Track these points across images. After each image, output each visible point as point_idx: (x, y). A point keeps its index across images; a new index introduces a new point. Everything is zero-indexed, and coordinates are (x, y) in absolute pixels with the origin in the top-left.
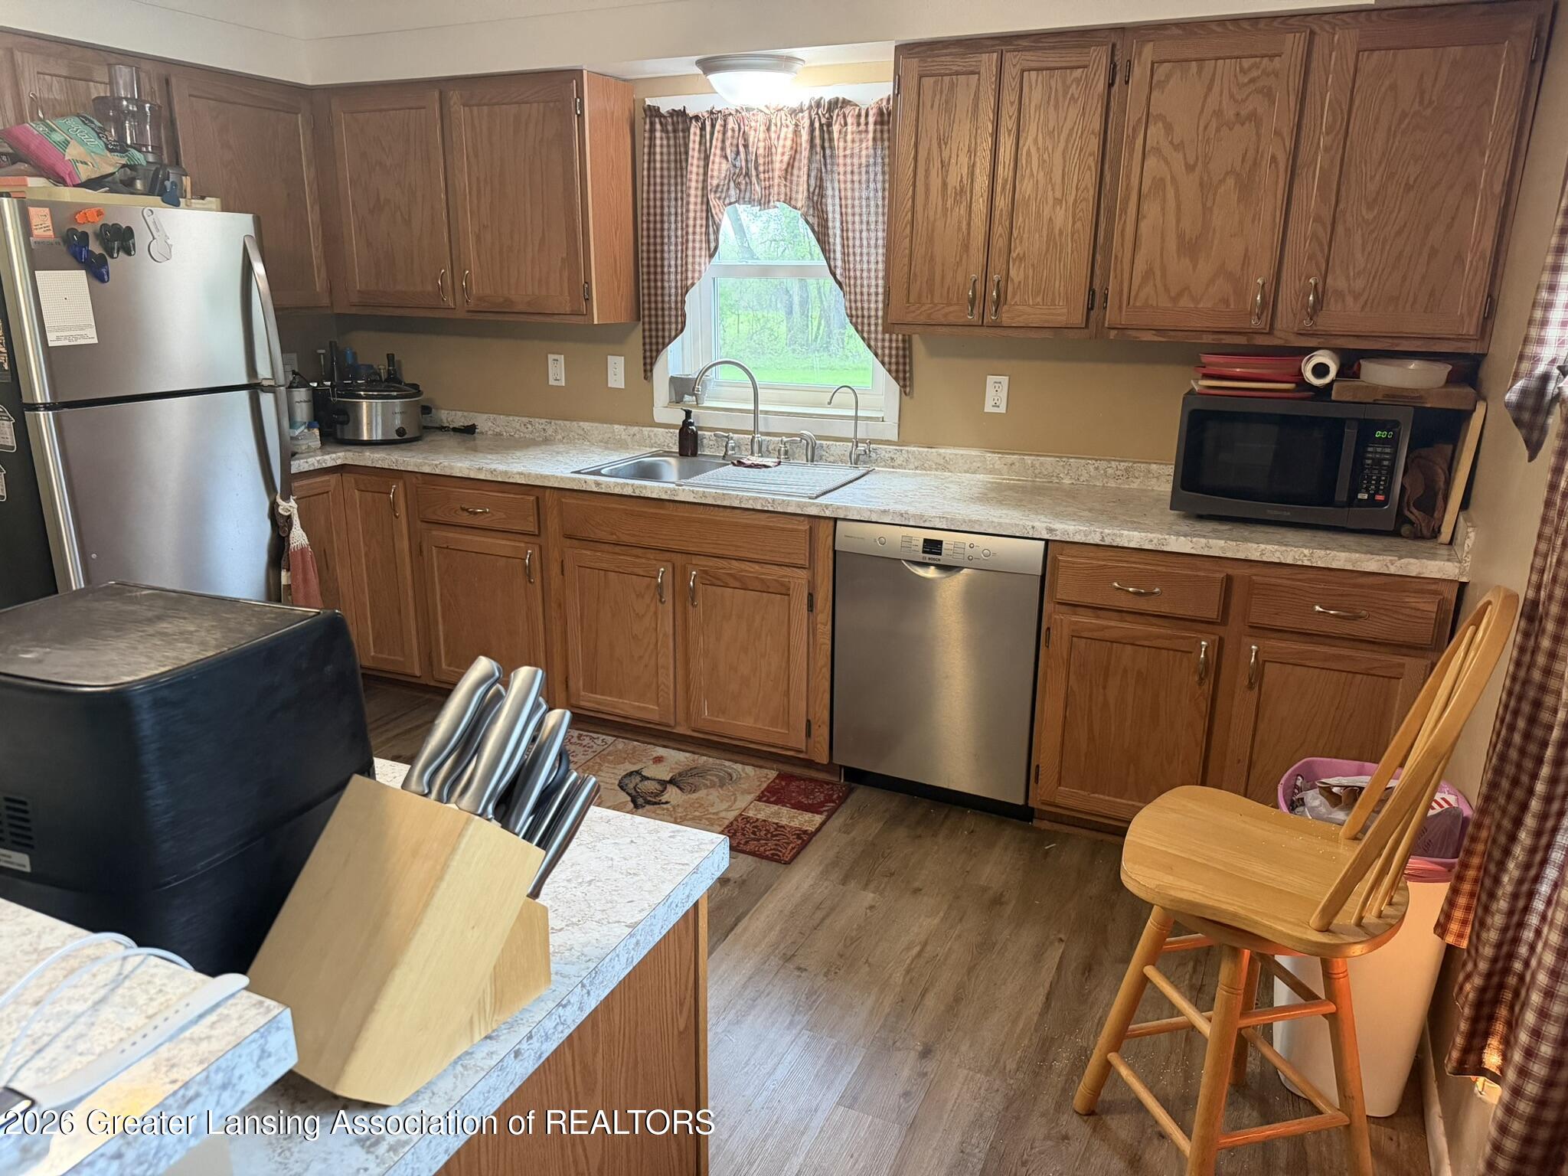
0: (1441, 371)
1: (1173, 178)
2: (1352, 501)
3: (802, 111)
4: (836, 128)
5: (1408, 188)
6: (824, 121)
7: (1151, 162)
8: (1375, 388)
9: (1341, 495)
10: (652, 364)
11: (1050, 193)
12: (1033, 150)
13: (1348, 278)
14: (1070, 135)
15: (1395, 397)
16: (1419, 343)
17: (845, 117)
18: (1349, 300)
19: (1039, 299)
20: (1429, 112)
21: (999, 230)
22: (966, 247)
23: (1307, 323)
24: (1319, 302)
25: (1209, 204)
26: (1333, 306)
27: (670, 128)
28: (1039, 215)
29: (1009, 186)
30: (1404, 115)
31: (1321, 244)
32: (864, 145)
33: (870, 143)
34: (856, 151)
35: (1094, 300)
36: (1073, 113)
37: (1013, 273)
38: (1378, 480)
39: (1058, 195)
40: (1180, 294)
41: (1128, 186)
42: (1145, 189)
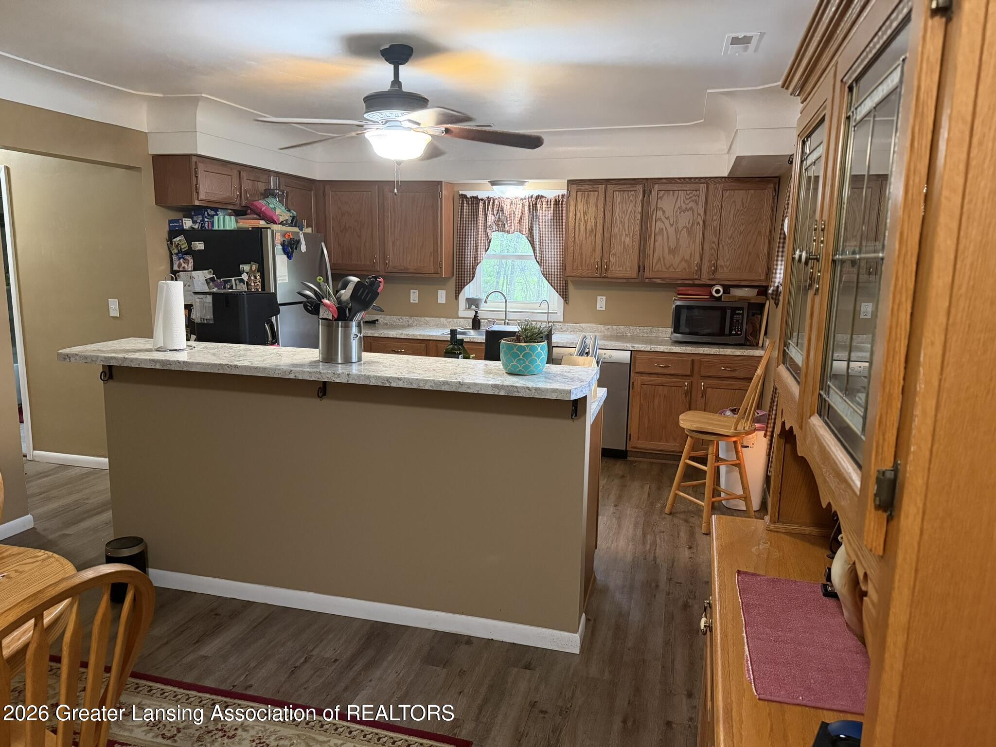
0: (755, 291)
1: (666, 228)
2: (730, 334)
3: (525, 199)
4: (539, 206)
5: (741, 233)
6: (534, 203)
7: (658, 223)
8: (735, 296)
9: (727, 332)
10: (459, 293)
11: (624, 232)
12: (618, 217)
13: (724, 261)
14: (630, 213)
15: (742, 299)
16: (748, 282)
17: (542, 202)
18: (725, 269)
19: (621, 269)
20: (745, 210)
21: (606, 245)
22: (594, 250)
23: (712, 277)
24: (716, 268)
25: (678, 237)
26: (720, 270)
27: (470, 203)
28: (620, 240)
29: (610, 230)
30: (738, 210)
31: (715, 251)
32: (550, 212)
33: (552, 212)
34: (547, 214)
35: (641, 268)
36: (632, 205)
37: (611, 259)
38: (738, 327)
39: (627, 233)
40: (670, 267)
41: (651, 231)
42: (657, 232)
